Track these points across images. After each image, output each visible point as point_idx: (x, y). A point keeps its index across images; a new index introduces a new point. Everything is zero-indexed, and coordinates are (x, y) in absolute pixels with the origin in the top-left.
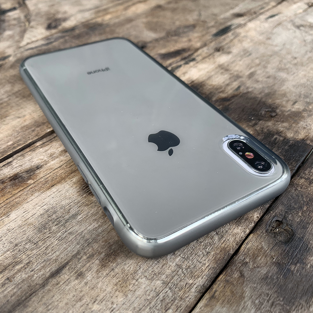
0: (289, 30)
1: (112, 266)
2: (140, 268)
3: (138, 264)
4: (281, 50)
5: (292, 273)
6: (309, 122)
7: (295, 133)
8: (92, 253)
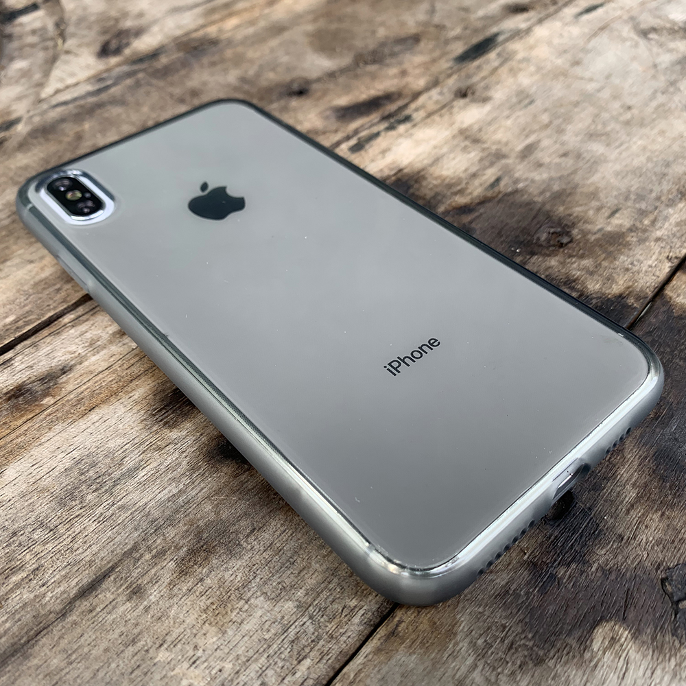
0: (624, 40)
1: (201, 573)
2: (255, 577)
3: (252, 568)
4: (599, 91)
5: (558, 582)
6: (638, 257)
7: (606, 281)
8: (163, 547)
